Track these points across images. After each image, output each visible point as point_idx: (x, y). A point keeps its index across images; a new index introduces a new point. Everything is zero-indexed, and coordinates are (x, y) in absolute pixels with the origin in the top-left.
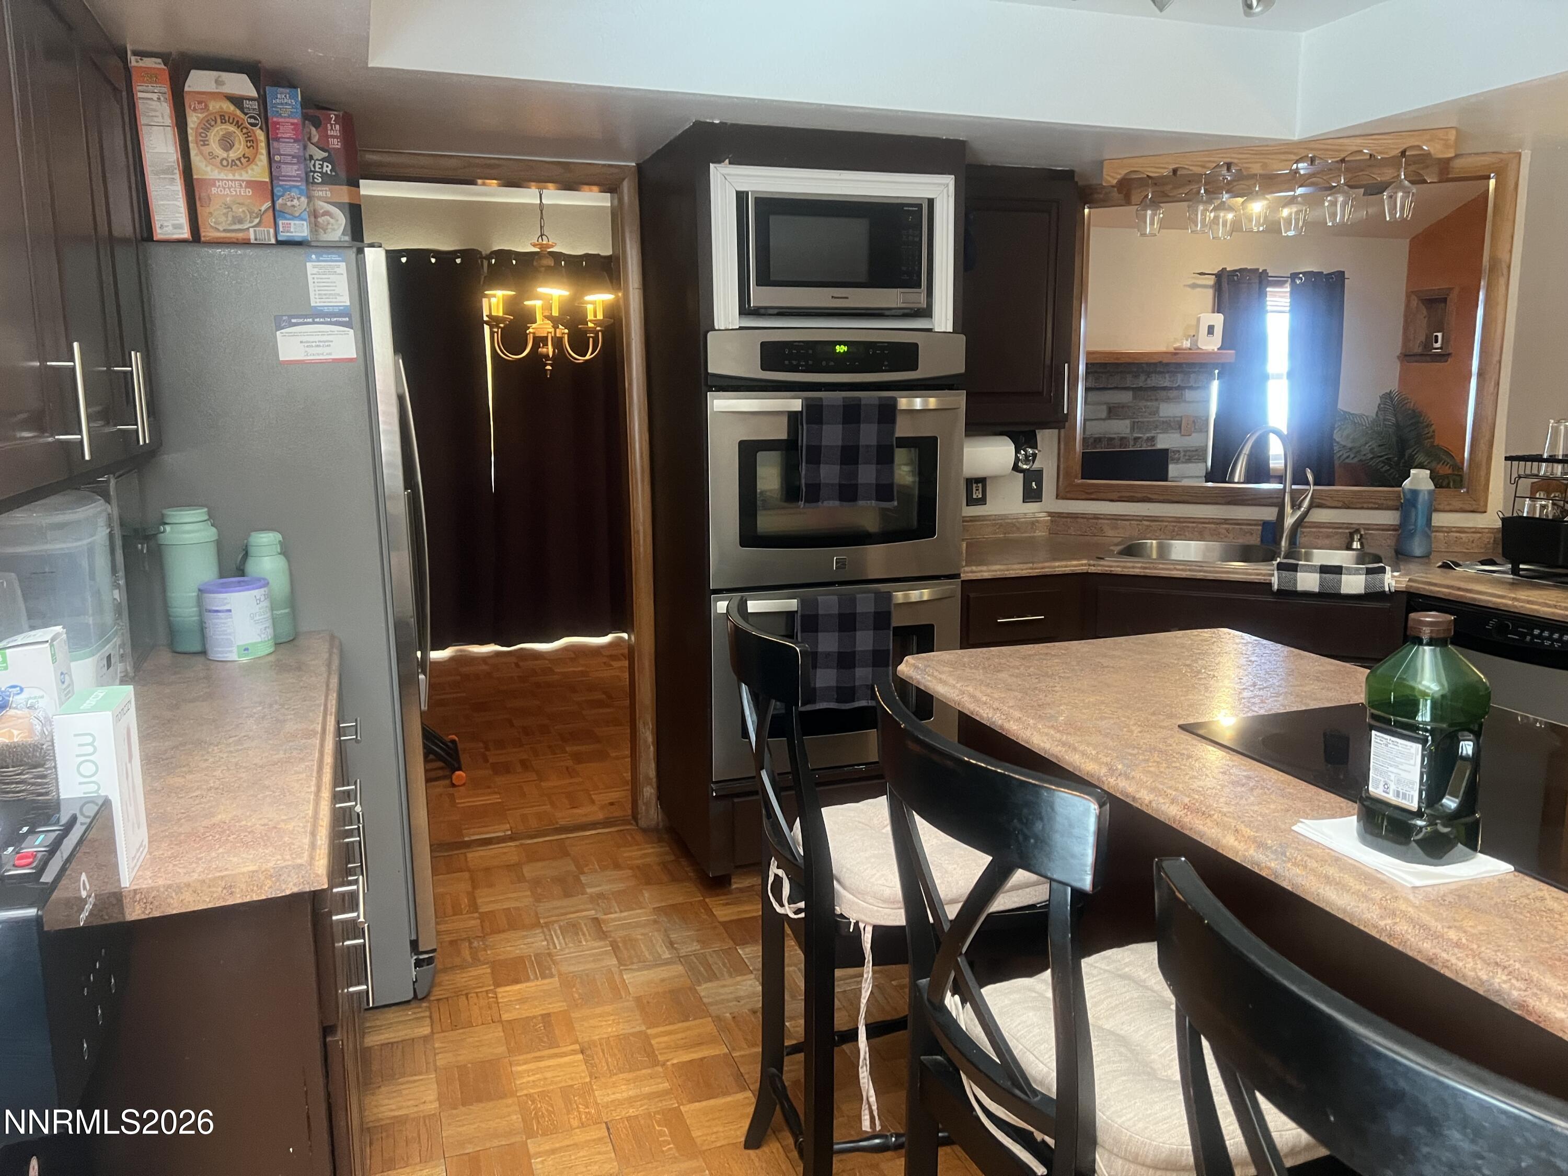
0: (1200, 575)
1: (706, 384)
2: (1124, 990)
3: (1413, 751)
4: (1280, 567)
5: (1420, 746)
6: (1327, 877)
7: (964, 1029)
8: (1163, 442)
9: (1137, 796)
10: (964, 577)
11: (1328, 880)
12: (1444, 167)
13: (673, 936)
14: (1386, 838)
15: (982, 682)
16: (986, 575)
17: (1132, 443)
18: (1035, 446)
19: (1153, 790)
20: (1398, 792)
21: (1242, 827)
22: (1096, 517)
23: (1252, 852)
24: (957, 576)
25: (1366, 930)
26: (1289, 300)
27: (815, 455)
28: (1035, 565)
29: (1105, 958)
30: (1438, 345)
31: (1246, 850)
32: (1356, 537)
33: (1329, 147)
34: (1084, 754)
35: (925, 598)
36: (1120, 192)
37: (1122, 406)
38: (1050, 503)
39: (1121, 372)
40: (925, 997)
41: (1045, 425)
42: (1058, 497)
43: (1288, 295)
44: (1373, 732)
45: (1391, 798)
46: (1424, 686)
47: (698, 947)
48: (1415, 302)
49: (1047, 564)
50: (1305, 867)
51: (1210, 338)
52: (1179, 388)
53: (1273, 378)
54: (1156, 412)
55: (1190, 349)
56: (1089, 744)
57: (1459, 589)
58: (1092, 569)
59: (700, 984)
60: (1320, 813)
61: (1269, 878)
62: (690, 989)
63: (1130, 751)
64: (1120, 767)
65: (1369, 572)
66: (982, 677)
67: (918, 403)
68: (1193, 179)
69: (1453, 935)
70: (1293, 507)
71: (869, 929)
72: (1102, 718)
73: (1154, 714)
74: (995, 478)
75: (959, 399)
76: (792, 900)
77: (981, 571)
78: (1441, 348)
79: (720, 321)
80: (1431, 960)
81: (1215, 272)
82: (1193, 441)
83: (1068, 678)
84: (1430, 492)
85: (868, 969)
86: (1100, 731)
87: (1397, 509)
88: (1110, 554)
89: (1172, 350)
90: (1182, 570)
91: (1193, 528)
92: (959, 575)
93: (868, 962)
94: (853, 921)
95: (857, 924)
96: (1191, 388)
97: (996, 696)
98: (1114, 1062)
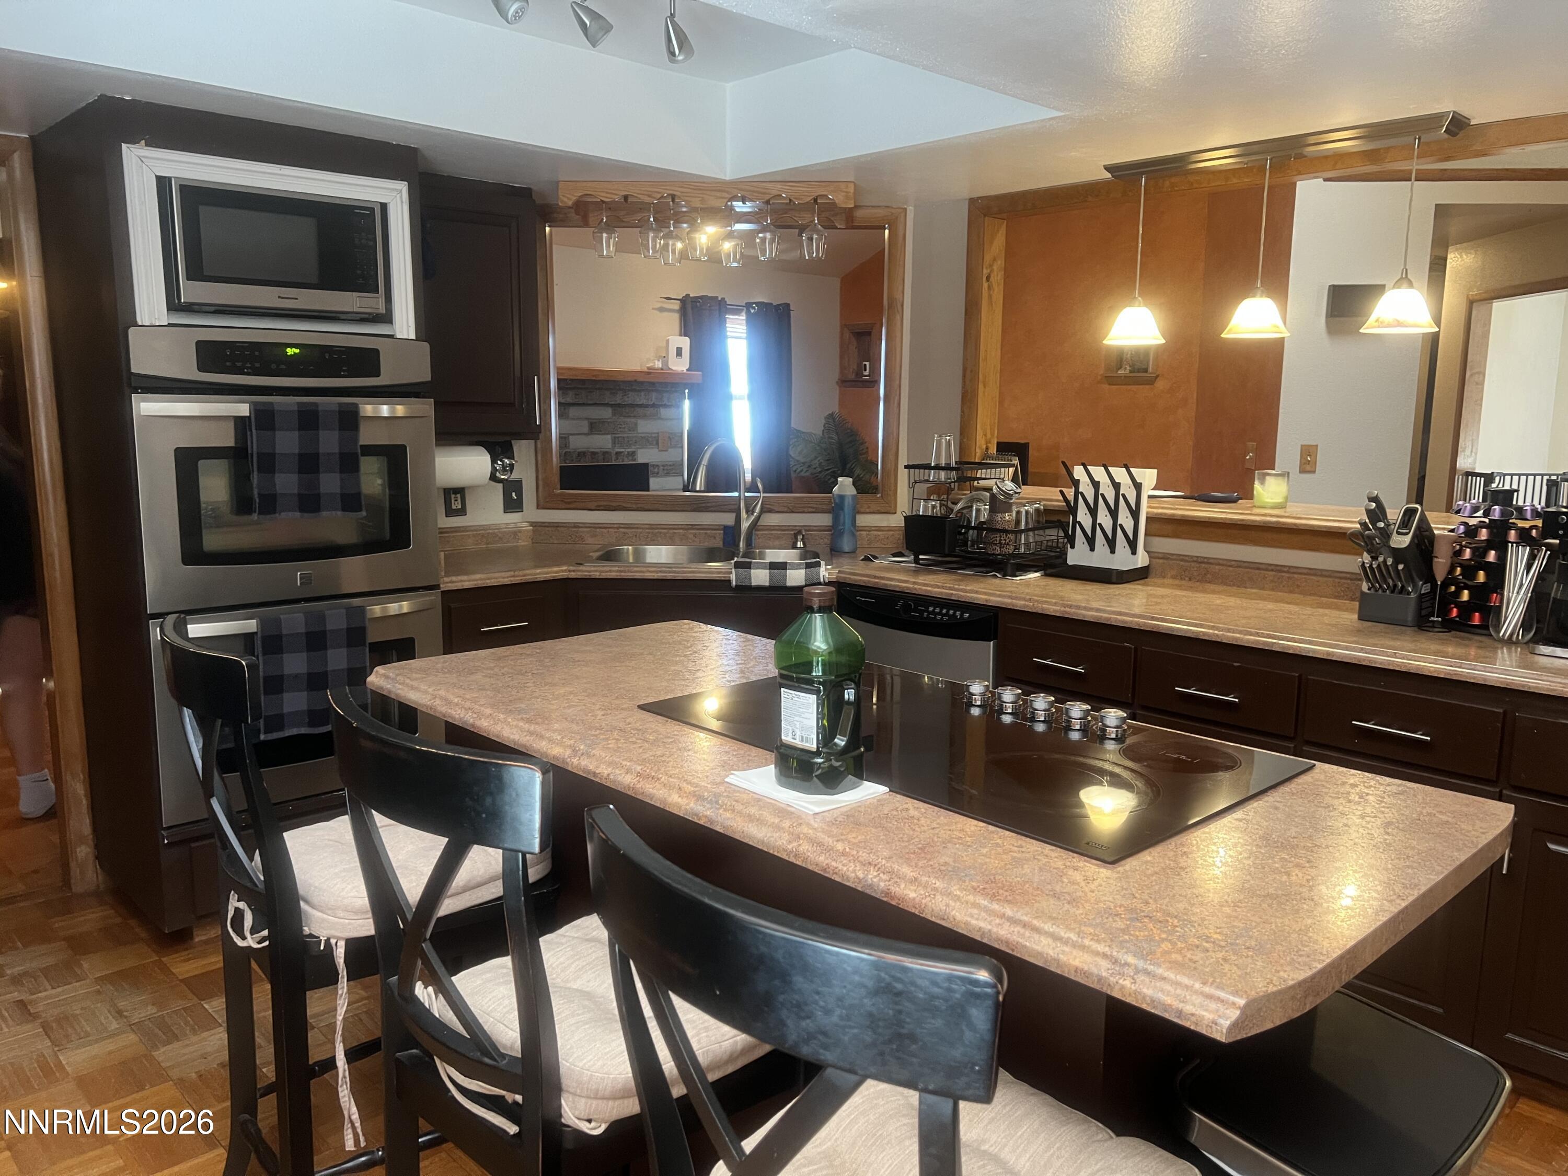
0: (669, 576)
1: (130, 385)
2: (590, 951)
3: (811, 701)
4: (738, 565)
5: (815, 696)
6: (749, 816)
7: (437, 1016)
8: (644, 456)
9: (597, 772)
10: (444, 587)
11: (751, 818)
12: (849, 214)
13: (122, 1004)
14: (797, 778)
15: (454, 685)
16: (467, 585)
17: (614, 457)
18: (511, 457)
19: (610, 764)
20: (802, 737)
21: (684, 785)
22: (576, 525)
23: (692, 805)
24: (437, 587)
25: (779, 855)
26: (745, 328)
27: (268, 463)
28: (516, 573)
29: (575, 927)
30: (867, 373)
31: (687, 804)
32: (800, 537)
33: (756, 189)
34: (550, 740)
35: (405, 610)
36: (577, 213)
37: (602, 422)
38: (531, 513)
39: (599, 389)
40: (396, 994)
41: (521, 436)
42: (539, 507)
43: (744, 322)
44: (782, 689)
45: (798, 743)
46: (816, 646)
47: (154, 1011)
48: (847, 335)
49: (528, 572)
50: (733, 811)
51: (679, 360)
52: (654, 406)
53: (736, 399)
54: (634, 428)
55: (662, 369)
56: (555, 731)
57: (875, 577)
58: (573, 575)
59: (158, 1049)
60: (748, 765)
61: (706, 825)
62: (145, 1056)
63: (593, 732)
64: (582, 747)
65: (808, 566)
66: (455, 680)
67: (385, 410)
68: (643, 207)
69: (840, 846)
70: (747, 512)
71: (342, 944)
72: (569, 707)
73: (617, 698)
74: (473, 488)
75: (426, 407)
76: (253, 931)
77: (461, 581)
78: (869, 376)
79: (143, 317)
80: (825, 870)
81: (681, 298)
82: (668, 456)
83: (541, 673)
84: (854, 497)
85: (343, 985)
86: (566, 719)
87: (830, 512)
88: (590, 560)
89: (646, 370)
90: (657, 572)
91: (665, 534)
92: (439, 585)
93: (343, 977)
94: (323, 939)
95: (328, 941)
96: (665, 406)
97: (468, 696)
98: (578, 1015)
